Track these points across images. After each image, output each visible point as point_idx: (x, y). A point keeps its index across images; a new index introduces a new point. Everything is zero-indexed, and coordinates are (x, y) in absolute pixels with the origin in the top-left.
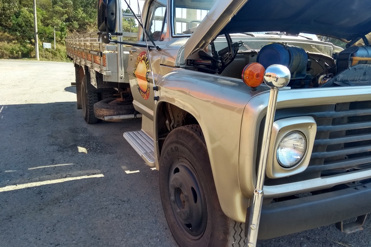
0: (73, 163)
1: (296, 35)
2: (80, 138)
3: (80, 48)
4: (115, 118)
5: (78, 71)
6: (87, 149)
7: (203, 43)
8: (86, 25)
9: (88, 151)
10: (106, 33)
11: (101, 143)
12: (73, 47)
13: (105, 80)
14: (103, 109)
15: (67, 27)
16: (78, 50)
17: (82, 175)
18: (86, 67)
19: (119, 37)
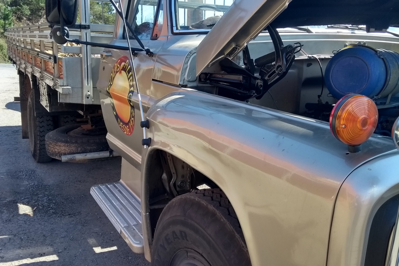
0: (9, 235)
1: (384, 30)
2: (24, 188)
3: (25, 48)
4: (79, 157)
5: (24, 81)
6: (33, 208)
7: (231, 46)
8: (42, 11)
9: (34, 211)
10: (59, 27)
11: (57, 197)
12: (15, 44)
13: (61, 100)
14: (59, 144)
15: (13, 13)
16: (22, 49)
17: (22, 258)
18: (34, 77)
19: (84, 31)
